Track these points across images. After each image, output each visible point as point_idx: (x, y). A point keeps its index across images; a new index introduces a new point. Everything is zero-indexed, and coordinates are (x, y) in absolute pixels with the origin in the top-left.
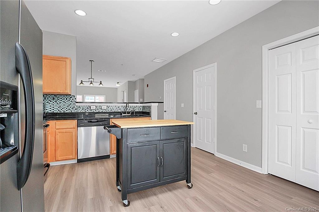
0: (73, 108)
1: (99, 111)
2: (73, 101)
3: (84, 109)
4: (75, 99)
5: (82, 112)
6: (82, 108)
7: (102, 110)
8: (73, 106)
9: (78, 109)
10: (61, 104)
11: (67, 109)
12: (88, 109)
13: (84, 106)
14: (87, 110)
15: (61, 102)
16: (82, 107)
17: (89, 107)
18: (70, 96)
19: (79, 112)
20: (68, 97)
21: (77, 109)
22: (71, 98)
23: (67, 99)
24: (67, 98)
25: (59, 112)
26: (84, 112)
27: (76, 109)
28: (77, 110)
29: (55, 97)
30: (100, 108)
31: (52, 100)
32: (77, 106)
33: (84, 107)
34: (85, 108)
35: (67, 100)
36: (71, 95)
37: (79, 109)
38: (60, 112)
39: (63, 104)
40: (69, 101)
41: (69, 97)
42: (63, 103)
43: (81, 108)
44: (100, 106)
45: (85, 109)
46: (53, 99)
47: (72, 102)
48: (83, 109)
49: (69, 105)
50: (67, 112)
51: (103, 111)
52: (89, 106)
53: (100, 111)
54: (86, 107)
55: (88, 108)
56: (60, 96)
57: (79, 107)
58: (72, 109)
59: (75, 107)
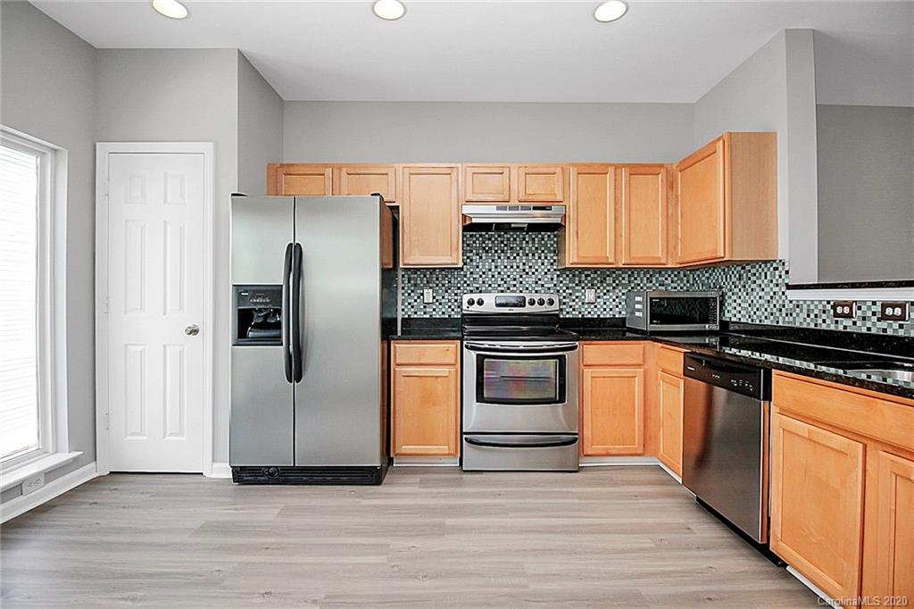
0: (781, 310)
1: (869, 329)
2: (780, 281)
3: (812, 316)
4: (787, 272)
5: (805, 326)
6: (805, 311)
7: (884, 324)
8: (781, 302)
9: (794, 315)
10: (755, 293)
11: (766, 314)
12: (824, 316)
13: (812, 302)
14: (820, 321)
15: (753, 286)
16: (805, 306)
17: (829, 307)
18: (775, 265)
19: (798, 325)
20: (769, 269)
21: (791, 315)
22: (777, 272)
23: (766, 278)
24: (766, 273)
25: (750, 321)
26: (812, 326)
27: (789, 312)
28: (791, 319)
29: (742, 271)
30: (874, 314)
31: (737, 283)
32: (791, 302)
33: (812, 307)
34: (816, 312)
35: (766, 281)
36: (775, 261)
37: (798, 314)
38: (752, 321)
39: (758, 293)
40: (772, 281)
41: (772, 269)
42: (758, 289)
43: (801, 311)
44: (874, 303)
45: (816, 316)
46: (740, 279)
47: (777, 285)
48: (808, 316)
49: (772, 298)
50: (767, 322)
51: (890, 332)
52: (829, 302)
53: (874, 331)
54: (820, 307)
55: (824, 312)
56: (752, 268)
57: (798, 306)
58: (778, 314)
59: (787, 302)
